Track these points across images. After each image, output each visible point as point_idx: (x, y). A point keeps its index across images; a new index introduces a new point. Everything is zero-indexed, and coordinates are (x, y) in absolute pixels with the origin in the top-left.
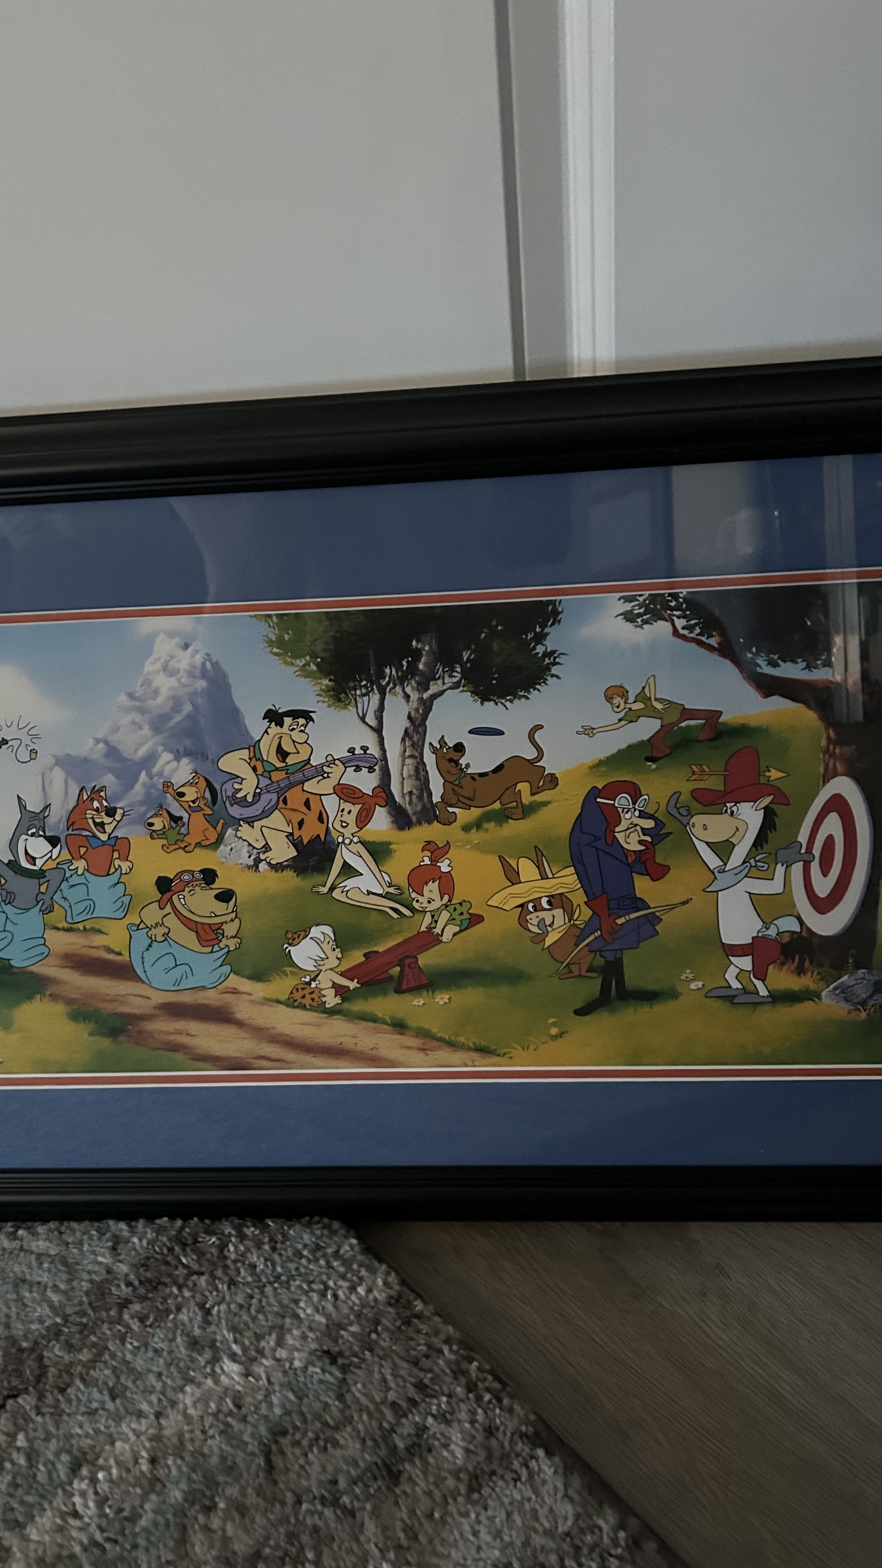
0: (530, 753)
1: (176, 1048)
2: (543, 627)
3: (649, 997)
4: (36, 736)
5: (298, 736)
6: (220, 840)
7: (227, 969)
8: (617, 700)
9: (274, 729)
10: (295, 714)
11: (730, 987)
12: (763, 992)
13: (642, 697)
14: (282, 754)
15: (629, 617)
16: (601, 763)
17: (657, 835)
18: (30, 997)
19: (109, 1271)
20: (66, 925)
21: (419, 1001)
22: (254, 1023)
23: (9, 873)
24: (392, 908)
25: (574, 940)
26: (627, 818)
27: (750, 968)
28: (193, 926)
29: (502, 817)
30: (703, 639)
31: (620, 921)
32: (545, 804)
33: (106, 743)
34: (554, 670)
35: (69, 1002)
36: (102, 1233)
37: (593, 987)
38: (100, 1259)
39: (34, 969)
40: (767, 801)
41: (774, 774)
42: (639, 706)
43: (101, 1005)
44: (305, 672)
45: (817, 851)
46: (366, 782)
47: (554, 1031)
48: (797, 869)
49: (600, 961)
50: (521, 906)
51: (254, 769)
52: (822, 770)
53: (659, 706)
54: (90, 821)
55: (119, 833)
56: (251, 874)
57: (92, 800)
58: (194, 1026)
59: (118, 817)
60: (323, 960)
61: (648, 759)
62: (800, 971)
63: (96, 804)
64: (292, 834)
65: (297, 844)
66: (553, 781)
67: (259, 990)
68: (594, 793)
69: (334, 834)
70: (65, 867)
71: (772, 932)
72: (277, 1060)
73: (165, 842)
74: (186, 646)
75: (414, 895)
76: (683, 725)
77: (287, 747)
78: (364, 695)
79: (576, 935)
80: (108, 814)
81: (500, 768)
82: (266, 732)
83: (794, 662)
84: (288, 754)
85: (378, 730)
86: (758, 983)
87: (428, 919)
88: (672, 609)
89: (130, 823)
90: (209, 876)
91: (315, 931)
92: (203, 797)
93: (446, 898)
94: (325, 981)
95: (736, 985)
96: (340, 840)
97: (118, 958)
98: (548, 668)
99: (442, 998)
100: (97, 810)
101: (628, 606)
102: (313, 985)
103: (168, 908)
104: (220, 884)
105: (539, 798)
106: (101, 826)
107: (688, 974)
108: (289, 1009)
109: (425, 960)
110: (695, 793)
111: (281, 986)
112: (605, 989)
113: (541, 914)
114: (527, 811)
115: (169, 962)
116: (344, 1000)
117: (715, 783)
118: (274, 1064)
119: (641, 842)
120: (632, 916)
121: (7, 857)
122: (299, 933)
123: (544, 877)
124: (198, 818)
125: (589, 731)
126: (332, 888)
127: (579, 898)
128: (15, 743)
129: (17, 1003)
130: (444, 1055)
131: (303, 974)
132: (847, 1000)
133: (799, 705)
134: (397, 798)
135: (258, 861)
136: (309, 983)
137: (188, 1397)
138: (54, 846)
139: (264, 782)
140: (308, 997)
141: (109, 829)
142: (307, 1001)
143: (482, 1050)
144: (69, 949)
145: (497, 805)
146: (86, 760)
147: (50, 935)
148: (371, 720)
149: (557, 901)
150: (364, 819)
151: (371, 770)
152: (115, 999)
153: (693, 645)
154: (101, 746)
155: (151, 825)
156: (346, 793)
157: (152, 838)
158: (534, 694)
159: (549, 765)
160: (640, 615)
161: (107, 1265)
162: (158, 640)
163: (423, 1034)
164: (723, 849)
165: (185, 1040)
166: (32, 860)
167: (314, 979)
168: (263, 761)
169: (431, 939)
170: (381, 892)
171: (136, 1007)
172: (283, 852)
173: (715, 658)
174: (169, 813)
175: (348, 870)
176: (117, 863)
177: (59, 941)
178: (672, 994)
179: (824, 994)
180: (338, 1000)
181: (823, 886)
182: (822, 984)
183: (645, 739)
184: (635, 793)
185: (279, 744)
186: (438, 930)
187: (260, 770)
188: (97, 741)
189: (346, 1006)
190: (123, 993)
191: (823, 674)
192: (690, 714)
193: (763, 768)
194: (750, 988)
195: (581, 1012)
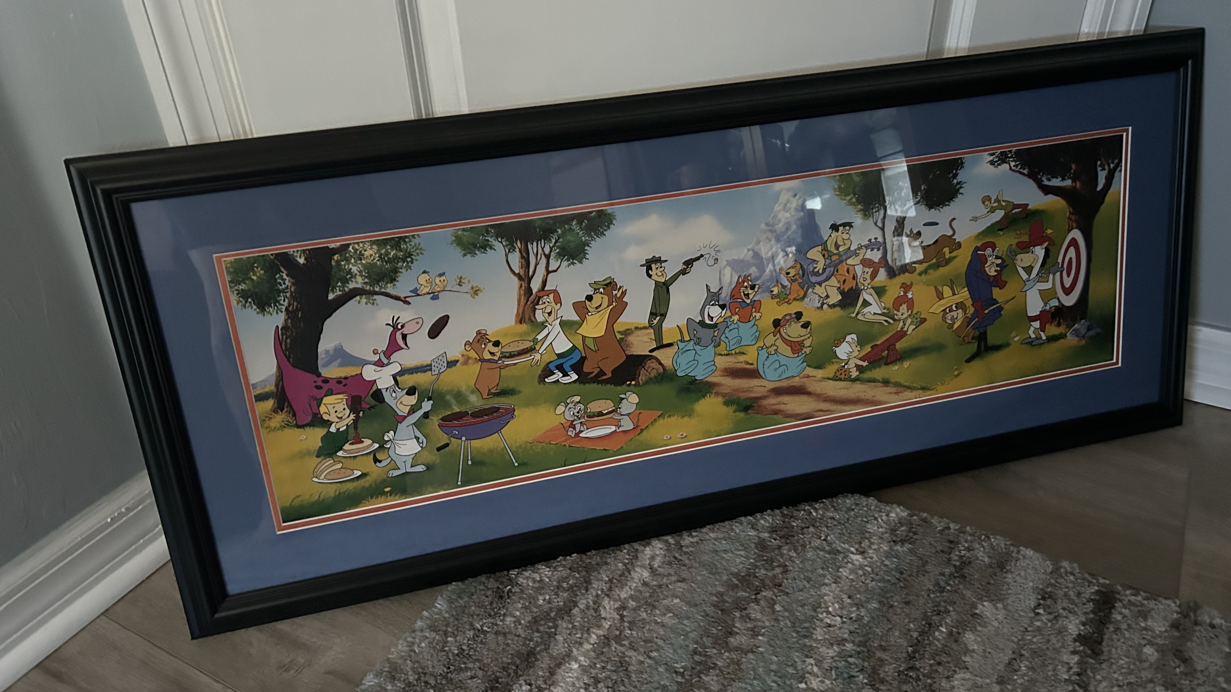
0: (950, 233)
1: (776, 412)
2: (957, 170)
3: (997, 348)
4: (718, 251)
5: (845, 236)
6: (805, 296)
7: (805, 364)
8: (987, 203)
9: (834, 234)
10: (844, 225)
11: (1030, 337)
12: (1044, 338)
13: (997, 200)
14: (837, 247)
15: (992, 163)
16: (980, 234)
17: (1002, 266)
18: (704, 396)
19: (759, 537)
20: (726, 352)
21: (896, 368)
22: (817, 392)
23: (699, 328)
24: (885, 321)
25: (966, 324)
26: (990, 259)
27: (1038, 326)
28: (789, 343)
29: (937, 266)
30: (1021, 170)
31: (986, 312)
32: (955, 257)
33: (753, 250)
34: (961, 191)
35: (724, 395)
36: (741, 524)
37: (973, 347)
38: (750, 533)
39: (707, 379)
40: (1046, 244)
41: (1049, 231)
42: (996, 204)
43: (741, 394)
44: (850, 203)
45: (1065, 266)
46: (875, 256)
47: (956, 373)
49: (977, 333)
50: (943, 310)
51: (824, 256)
52: (1067, 227)
53: (1004, 204)
54: (742, 294)
55: (756, 298)
56: (818, 312)
57: (744, 282)
58: (786, 399)
59: (756, 290)
60: (851, 352)
61: (999, 230)
62: (1059, 325)
63: (746, 284)
64: (839, 288)
65: (842, 293)
66: (959, 245)
67: (820, 373)
68: (977, 249)
69: (860, 285)
70: (728, 320)
71: (1048, 308)
72: (827, 411)
73: (778, 300)
74: (795, 195)
75: (895, 312)
76: (1013, 212)
77: (840, 243)
78: (876, 212)
79: (967, 321)
80: (751, 289)
81: (937, 241)
82: (830, 236)
83: (1057, 178)
84: (840, 246)
85: (883, 229)
86: (1042, 334)
87: (901, 323)
88: (1010, 158)
89: (763, 292)
90: (799, 315)
91: (848, 338)
92: (799, 274)
93: (910, 311)
94: (852, 364)
95: (1033, 336)
96: (862, 287)
97: (751, 367)
98: (958, 190)
99: (906, 364)
100: (746, 287)
101: (991, 158)
102: (846, 367)
103: (778, 335)
104: (804, 319)
105: (953, 254)
106: (747, 295)
107: (1014, 334)
108: (834, 382)
109: (899, 346)
110: (1017, 244)
111: (830, 370)
112: (979, 346)
113: (952, 313)
114: (948, 261)
115: (777, 365)
116: (860, 373)
117: (1025, 238)
118: (826, 413)
119: (996, 271)
120: (992, 308)
121: (698, 319)
122: (839, 342)
123: (954, 294)
124: (796, 286)
125: (975, 219)
126: (857, 314)
127: (969, 303)
128: (707, 256)
129: (697, 400)
130: (907, 394)
131: (841, 361)
132: (1077, 336)
133: (1059, 198)
134: (890, 262)
135: (823, 304)
136: (844, 366)
137: (844, 572)
138: (723, 310)
139: (828, 261)
140: (843, 374)
141: (751, 296)
142: (843, 376)
143: (923, 389)
144: (727, 365)
145: (934, 261)
146: (743, 261)
147: (718, 359)
148: (880, 224)
149: (960, 305)
150: (874, 276)
151: (878, 249)
152: (749, 390)
153: (1017, 174)
154: (751, 252)
155: (772, 291)
156: (866, 263)
157: (772, 298)
158: (952, 203)
159: (958, 238)
160: (996, 162)
161: (756, 536)
162: (782, 194)
163: (897, 385)
164: (1029, 270)
165: (782, 407)
166: (711, 318)
167: (846, 364)
168: (828, 251)
169: (902, 334)
170: (880, 312)
171: (759, 392)
172: (835, 297)
173: (1026, 179)
174: (781, 284)
175: (866, 304)
176: (754, 314)
177: (722, 362)
178: (1007, 345)
179: (1068, 334)
180: (857, 373)
181: (1068, 283)
182: (1067, 330)
183: (998, 219)
184: (993, 246)
185: (836, 242)
186: (905, 329)
187: (826, 256)
188: (749, 250)
189: (861, 375)
190: (751, 386)
191: (1068, 183)
192: (1016, 206)
193: (1044, 228)
194: (1039, 336)
195: (968, 361)
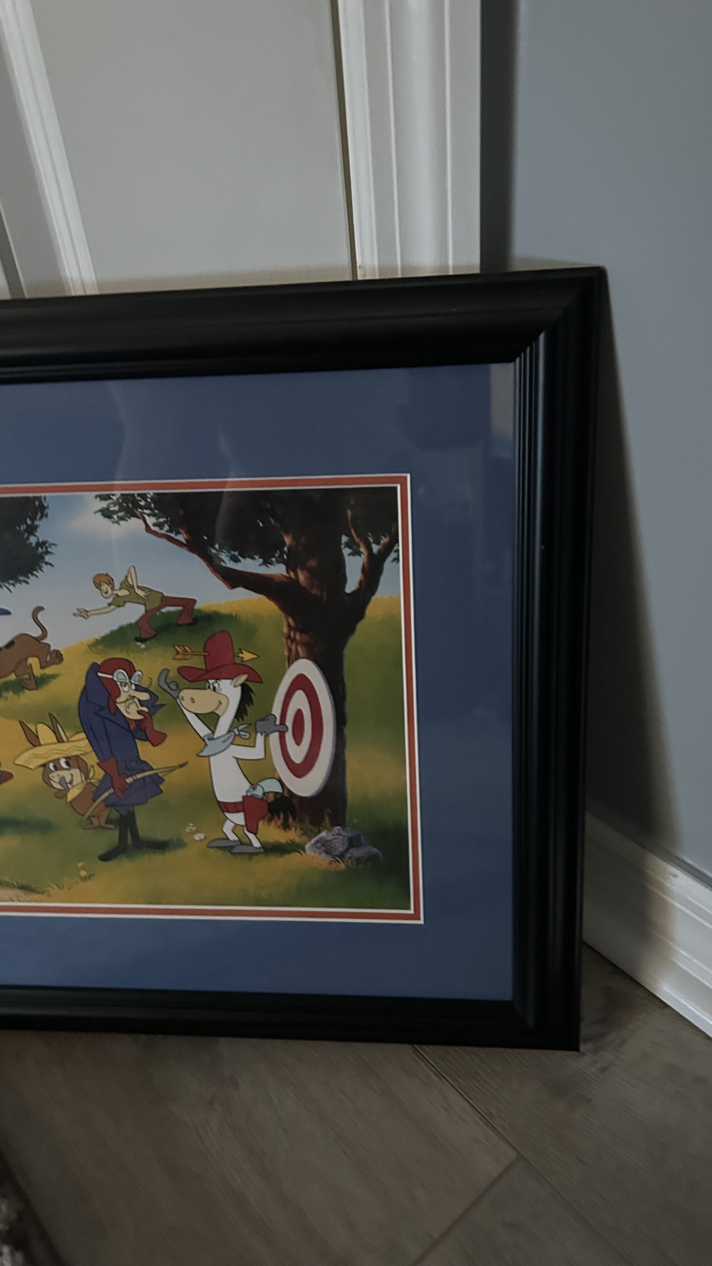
0: (36, 632)
2: (33, 519)
3: (161, 846)
8: (105, 587)
11: (228, 839)
12: (256, 844)
13: (125, 585)
15: (106, 513)
16: (97, 643)
17: (153, 705)
25: (91, 796)
26: (126, 691)
27: (242, 822)
29: (19, 687)
30: (173, 535)
31: (129, 780)
32: (54, 677)
34: (47, 558)
37: (112, 837)
40: (243, 678)
41: (247, 656)
42: (124, 593)
45: (289, 722)
47: (83, 873)
48: (274, 738)
49: (115, 815)
50: (44, 765)
52: (286, 653)
53: (141, 593)
61: (137, 639)
62: (286, 826)
66: (58, 657)
68: (94, 668)
71: (259, 792)
76: (164, 610)
79: (93, 791)
81: (11, 644)
83: (254, 559)
86: (251, 836)
88: (142, 508)
95: (232, 837)
98: (41, 557)
101: (104, 504)
105: (49, 671)
107: (191, 827)
110: (180, 670)
112: (122, 837)
113: (62, 773)
114: (40, 682)
117: (197, 662)
119: (139, 712)
120: (139, 776)
123: (60, 740)
125: (84, 614)
127: (92, 759)
132: (327, 853)
133: (261, 596)
143: (25, 888)
145: (13, 677)
149: (73, 761)
153: (164, 541)
158: (32, 579)
159: (54, 642)
160: (115, 512)
164: (210, 720)
173: (185, 552)
178: (180, 844)
179: (307, 847)
181: (298, 753)
182: (304, 838)
183: (133, 620)
184: (129, 668)
191: (278, 570)
192: (167, 601)
193: (236, 650)
194: (245, 840)
195: (105, 858)
